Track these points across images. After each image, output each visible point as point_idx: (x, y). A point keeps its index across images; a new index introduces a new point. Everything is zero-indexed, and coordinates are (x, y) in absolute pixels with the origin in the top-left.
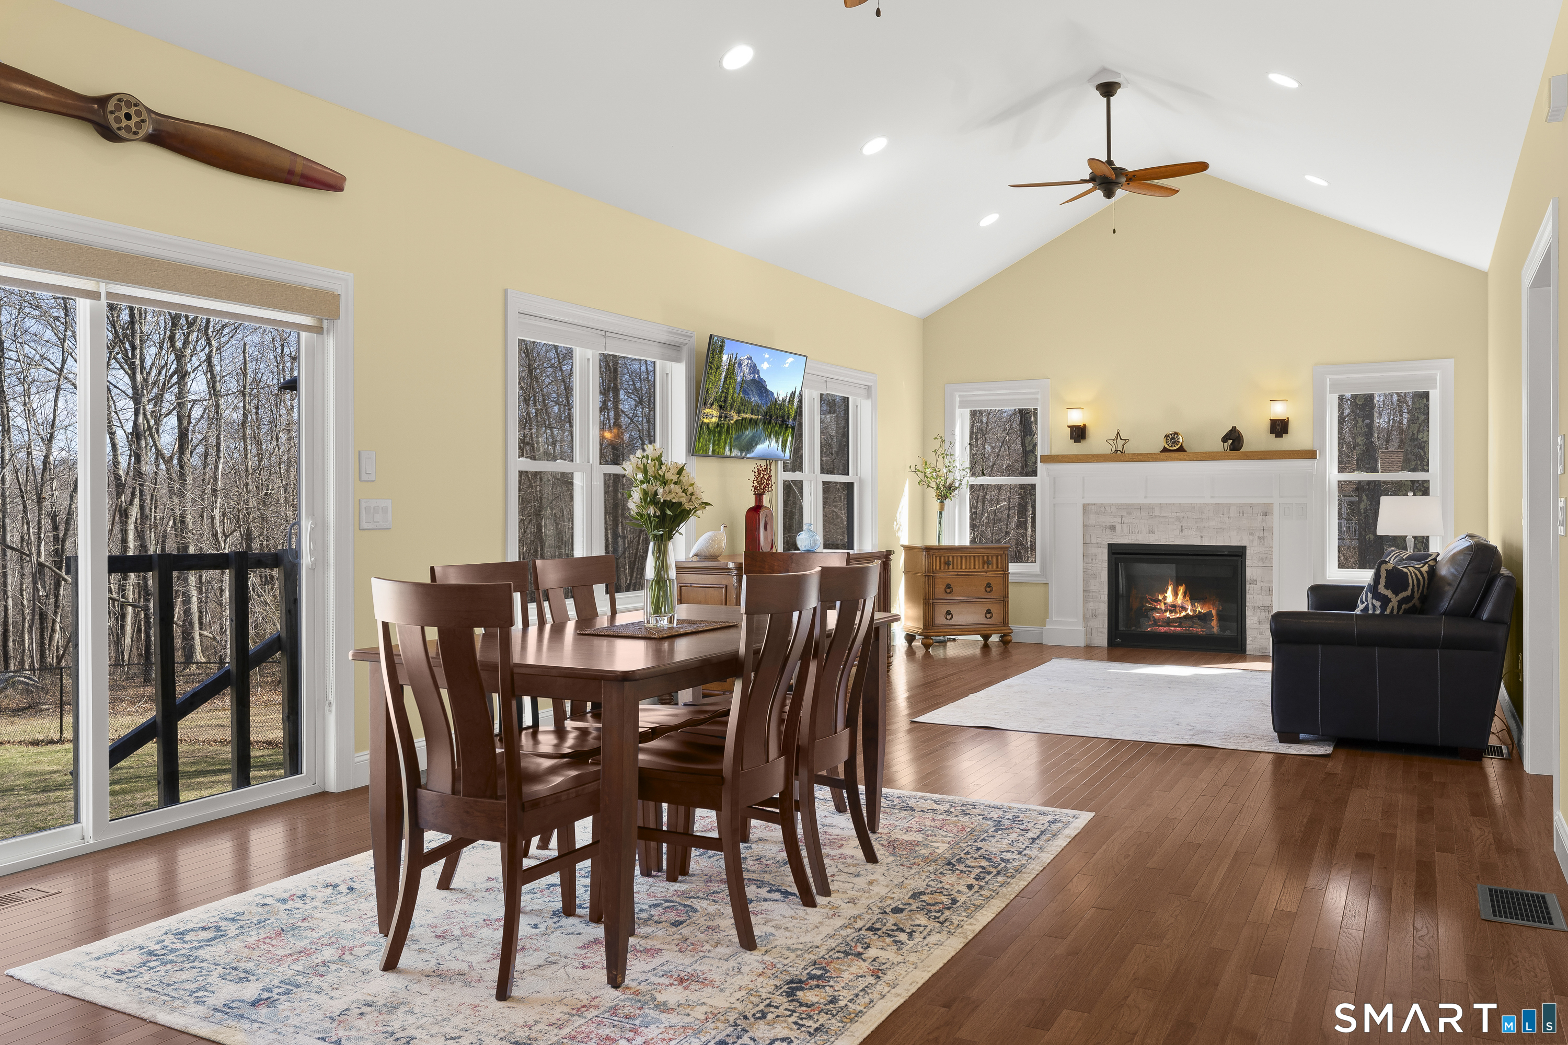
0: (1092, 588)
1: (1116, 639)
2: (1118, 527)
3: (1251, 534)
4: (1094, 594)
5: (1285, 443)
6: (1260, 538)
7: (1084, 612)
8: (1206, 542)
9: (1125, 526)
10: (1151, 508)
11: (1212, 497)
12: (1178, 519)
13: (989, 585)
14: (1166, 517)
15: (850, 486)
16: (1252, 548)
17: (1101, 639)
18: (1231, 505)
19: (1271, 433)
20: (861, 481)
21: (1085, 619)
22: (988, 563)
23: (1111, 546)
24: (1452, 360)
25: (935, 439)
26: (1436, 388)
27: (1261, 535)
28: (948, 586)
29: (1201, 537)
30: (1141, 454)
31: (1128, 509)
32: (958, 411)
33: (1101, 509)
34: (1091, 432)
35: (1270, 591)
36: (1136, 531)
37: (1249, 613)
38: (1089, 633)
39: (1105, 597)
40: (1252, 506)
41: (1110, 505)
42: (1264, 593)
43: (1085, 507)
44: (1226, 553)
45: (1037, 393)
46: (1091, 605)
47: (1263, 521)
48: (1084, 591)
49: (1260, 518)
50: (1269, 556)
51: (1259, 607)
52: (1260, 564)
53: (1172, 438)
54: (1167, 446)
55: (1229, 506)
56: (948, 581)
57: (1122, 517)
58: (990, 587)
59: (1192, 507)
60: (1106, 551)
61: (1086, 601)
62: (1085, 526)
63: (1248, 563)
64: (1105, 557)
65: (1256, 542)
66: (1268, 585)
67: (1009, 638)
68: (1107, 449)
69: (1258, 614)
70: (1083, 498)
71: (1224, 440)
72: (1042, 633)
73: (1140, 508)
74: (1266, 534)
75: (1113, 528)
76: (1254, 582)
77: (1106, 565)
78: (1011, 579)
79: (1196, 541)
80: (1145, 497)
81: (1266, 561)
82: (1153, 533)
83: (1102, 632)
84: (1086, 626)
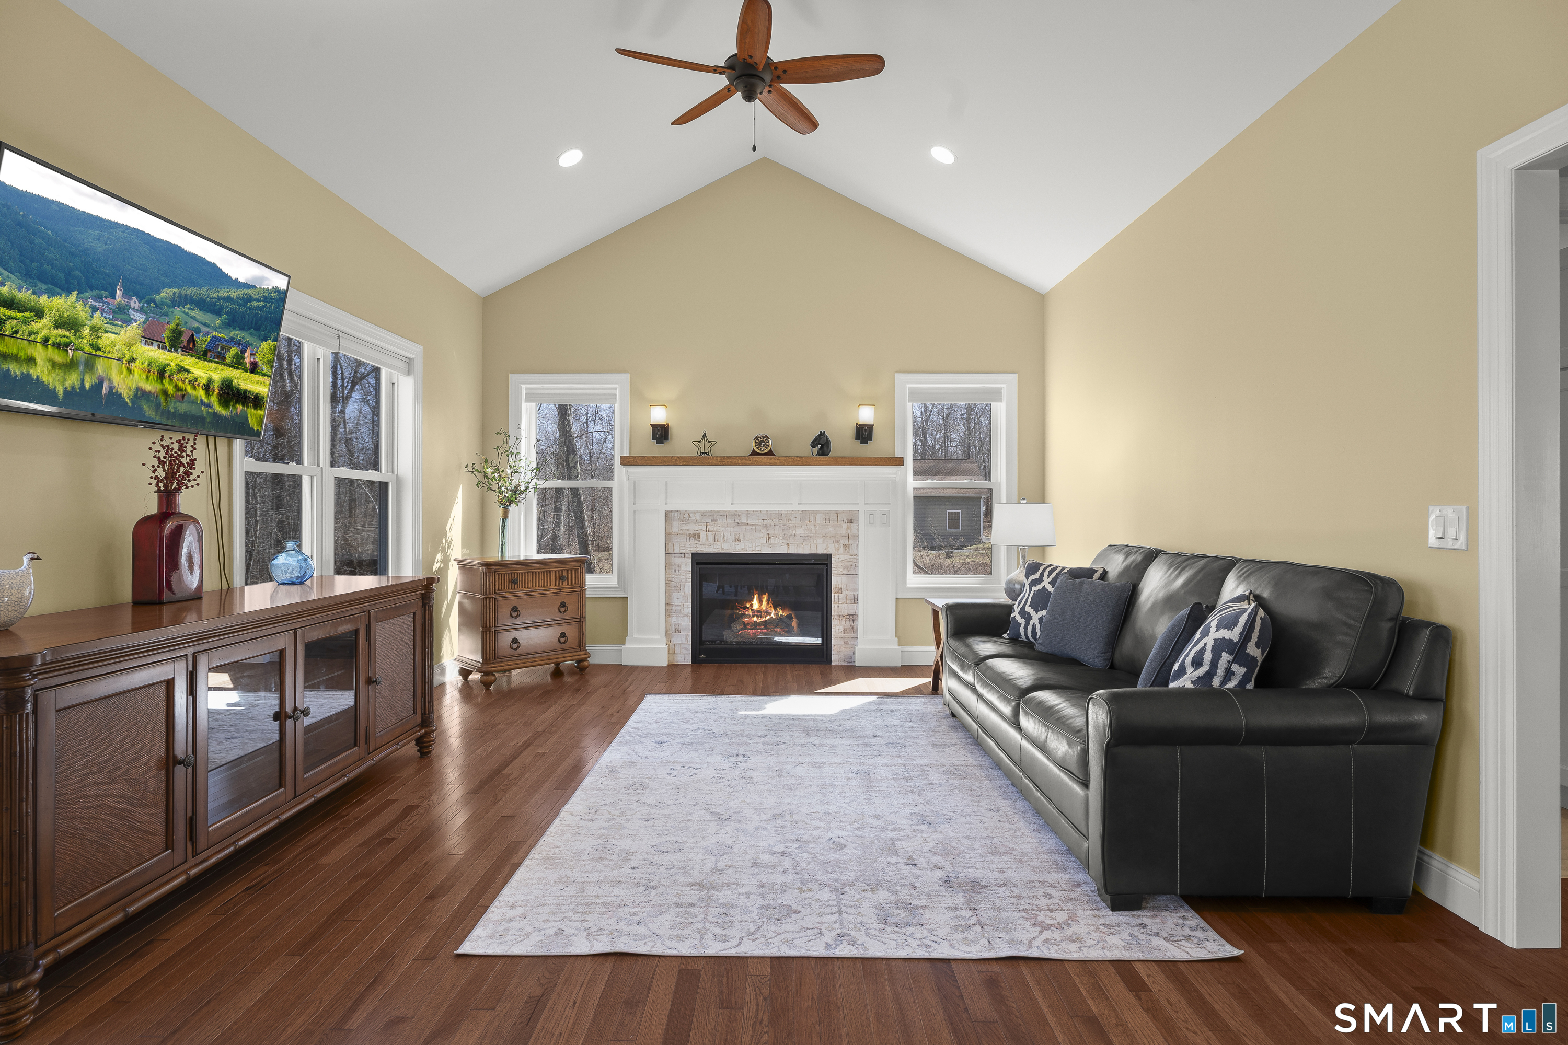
0: (675, 601)
1: (700, 655)
2: (703, 535)
3: (837, 542)
4: (677, 607)
5: (869, 449)
6: (845, 545)
7: (666, 627)
8: (793, 551)
9: (710, 534)
10: (737, 515)
11: (800, 504)
12: (765, 527)
13: (563, 605)
14: (753, 525)
15: (383, 486)
16: (838, 556)
17: (684, 656)
18: (817, 512)
19: (857, 438)
20: (399, 481)
21: (668, 634)
22: (562, 578)
23: (694, 555)
24: (1016, 375)
25: (497, 433)
26: (1000, 400)
27: (847, 543)
28: (515, 609)
29: (788, 545)
30: (730, 458)
31: (714, 516)
32: (524, 406)
33: (685, 516)
34: (674, 432)
35: (856, 599)
36: (722, 540)
37: (834, 622)
38: (671, 650)
39: (688, 610)
40: (837, 513)
41: (695, 512)
42: (849, 602)
43: (668, 513)
44: (812, 561)
45: (615, 388)
46: (674, 620)
47: (848, 528)
48: (667, 604)
49: (845, 525)
50: (854, 564)
51: (844, 616)
52: (845, 572)
53: (761, 441)
54: (757, 450)
55: (815, 513)
56: (514, 603)
57: (707, 525)
58: (564, 606)
59: (779, 515)
60: (690, 561)
61: (668, 616)
62: (667, 534)
63: (834, 571)
64: (689, 568)
65: (841, 550)
66: (852, 593)
67: (586, 663)
68: (693, 451)
69: (843, 623)
70: (666, 504)
71: (813, 445)
72: (620, 652)
73: (726, 515)
74: (851, 542)
75: (697, 536)
76: (839, 590)
77: (689, 575)
78: (588, 593)
79: (784, 550)
80: (732, 504)
81: (852, 569)
82: (739, 541)
83: (686, 649)
84: (669, 643)
